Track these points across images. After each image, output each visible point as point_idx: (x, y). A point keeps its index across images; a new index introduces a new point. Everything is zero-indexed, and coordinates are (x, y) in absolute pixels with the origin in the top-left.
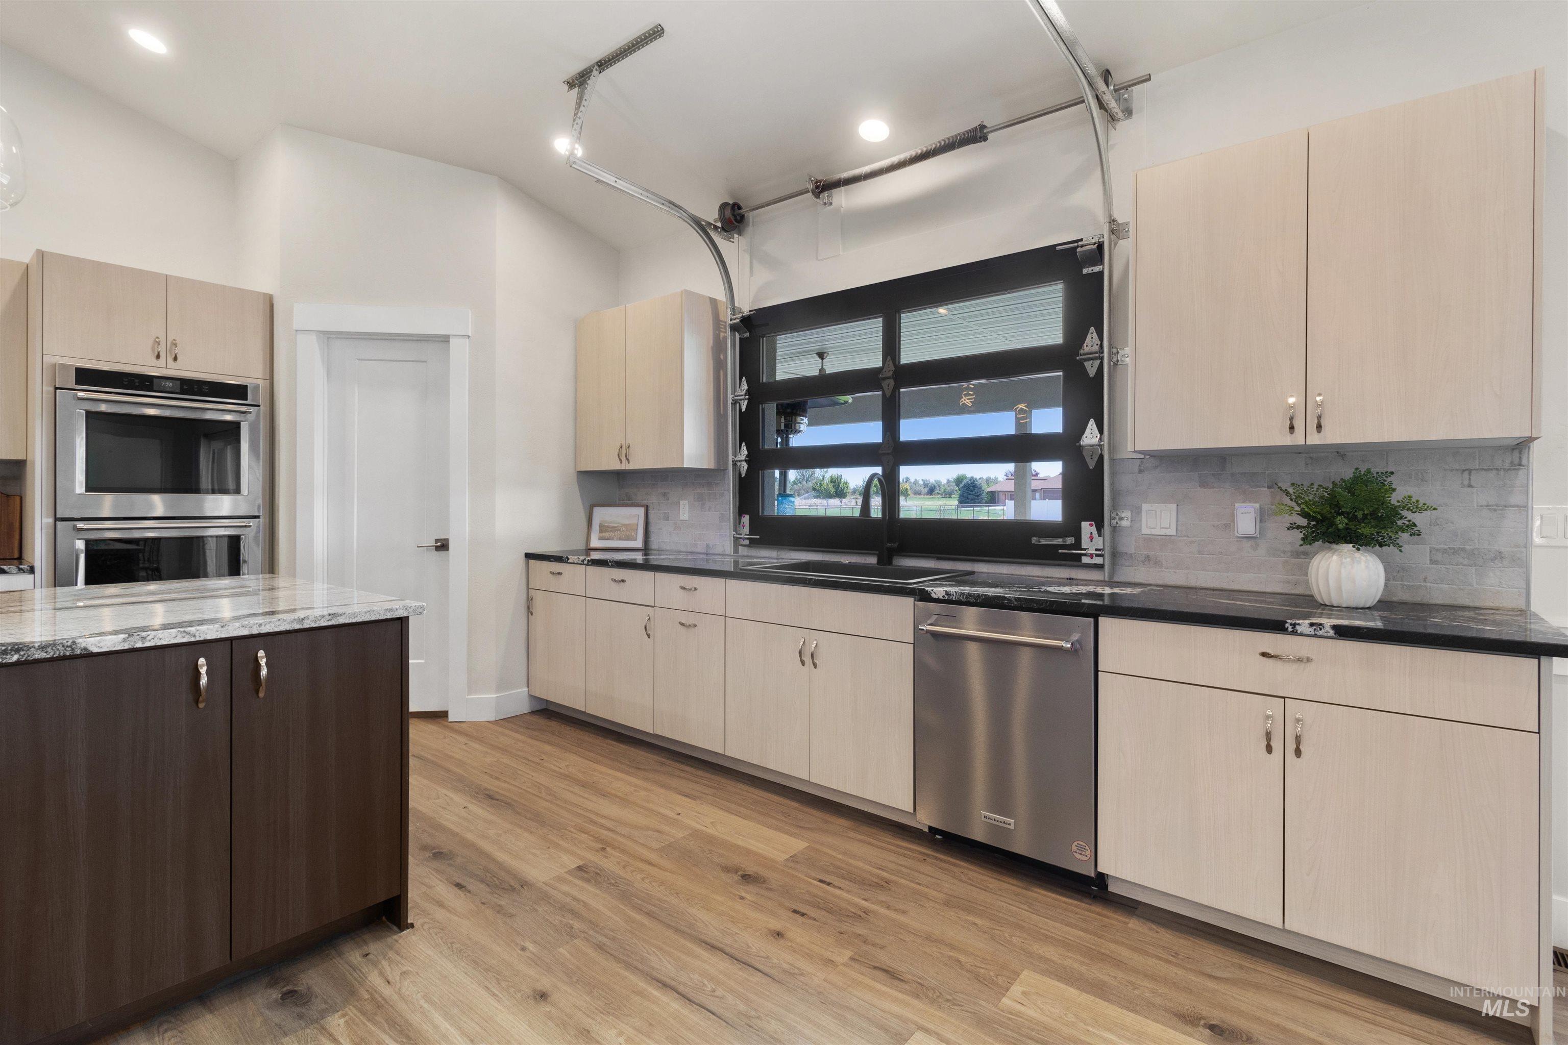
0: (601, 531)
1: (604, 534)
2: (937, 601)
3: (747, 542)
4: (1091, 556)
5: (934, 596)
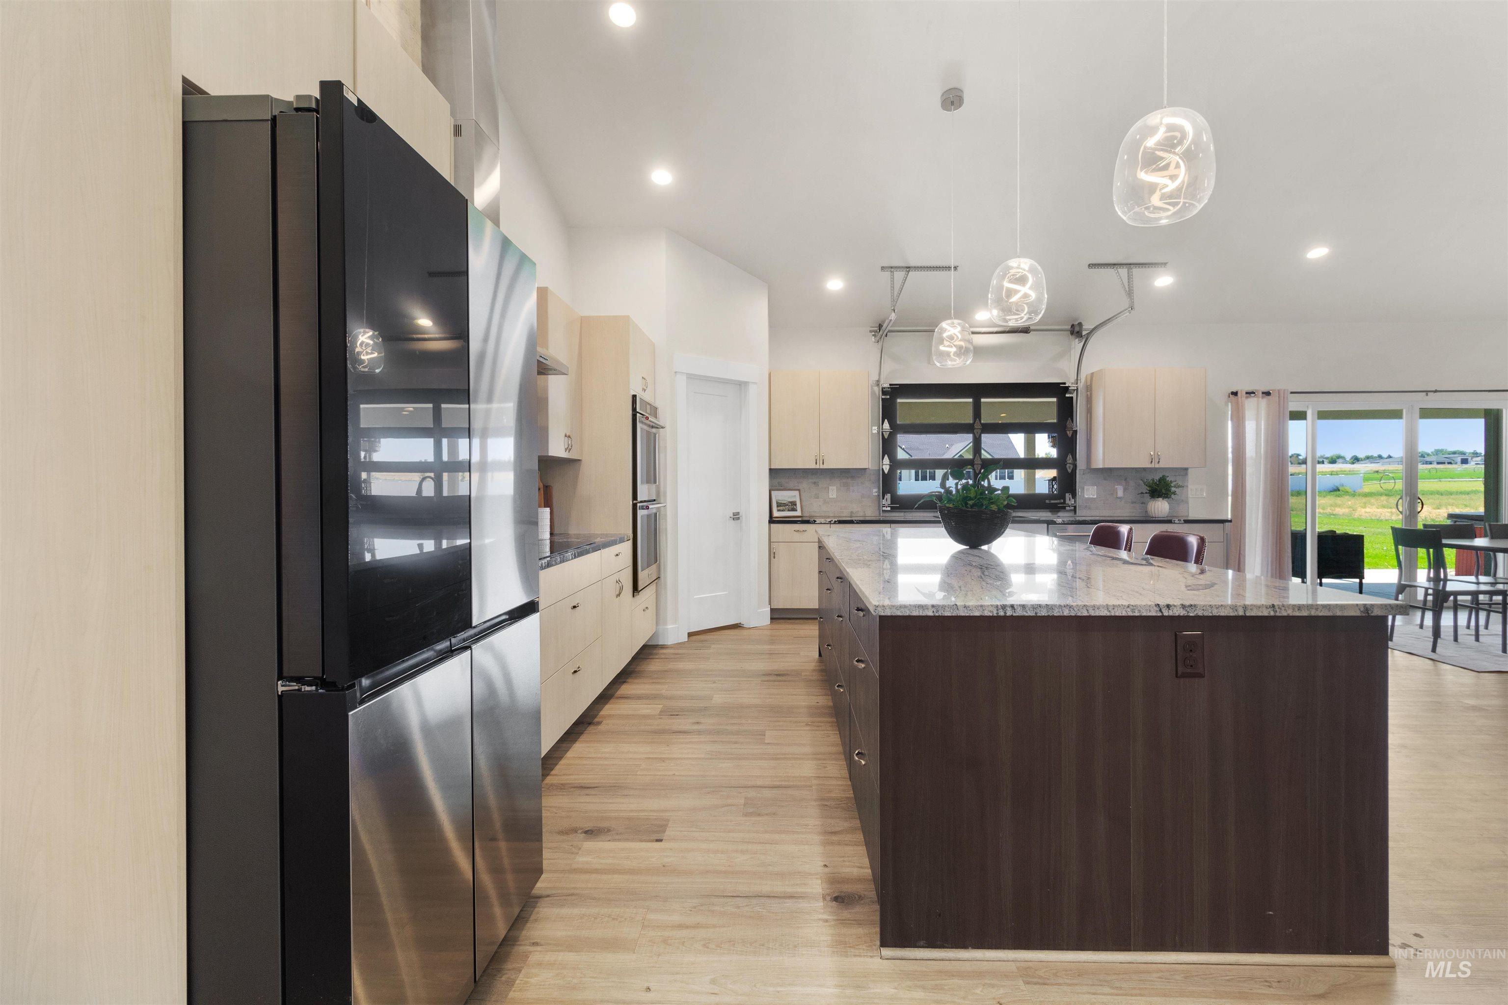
0: (778, 506)
1: (780, 508)
2: (1059, 524)
3: (889, 509)
4: (1069, 506)
5: (1057, 522)
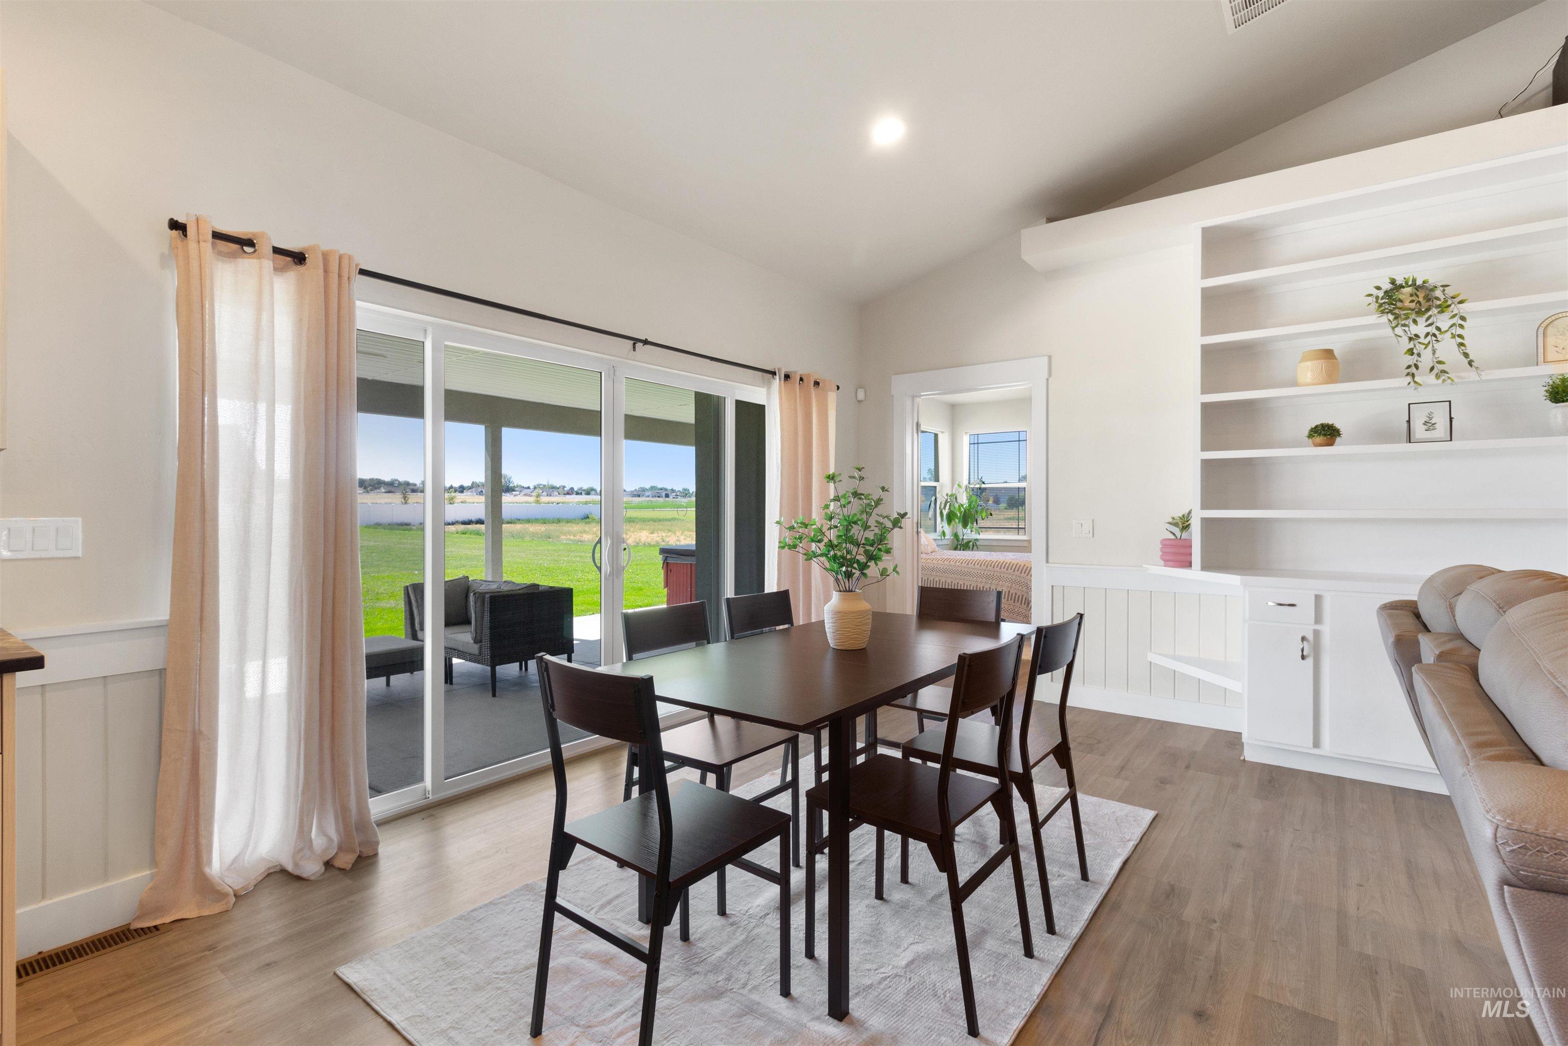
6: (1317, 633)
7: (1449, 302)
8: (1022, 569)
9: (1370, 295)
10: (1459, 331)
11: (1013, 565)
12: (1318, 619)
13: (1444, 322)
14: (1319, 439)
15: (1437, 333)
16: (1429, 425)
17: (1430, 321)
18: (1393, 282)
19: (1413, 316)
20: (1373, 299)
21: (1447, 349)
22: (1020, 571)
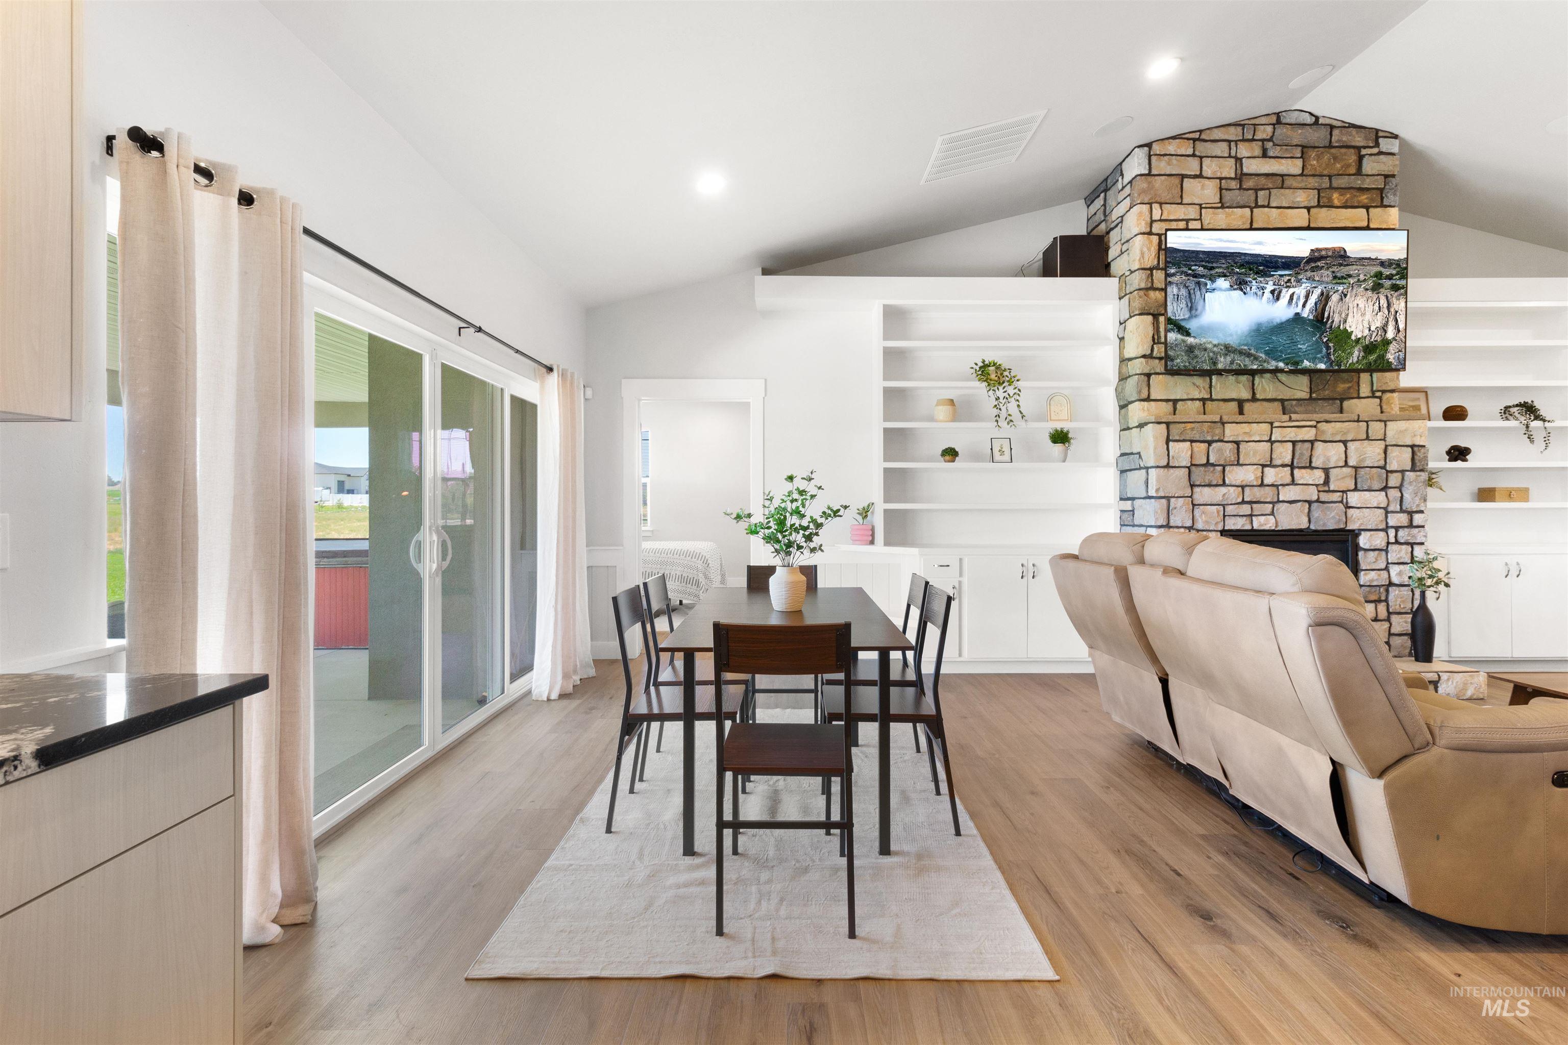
6: (960, 583)
7: (1013, 380)
8: (693, 555)
9: (972, 368)
10: (1018, 398)
11: (690, 553)
12: (961, 575)
13: (1011, 390)
14: (947, 458)
15: (1008, 397)
16: (1002, 452)
17: (1005, 390)
18: (984, 362)
19: (997, 385)
20: (973, 371)
21: (1012, 406)
22: (691, 556)
